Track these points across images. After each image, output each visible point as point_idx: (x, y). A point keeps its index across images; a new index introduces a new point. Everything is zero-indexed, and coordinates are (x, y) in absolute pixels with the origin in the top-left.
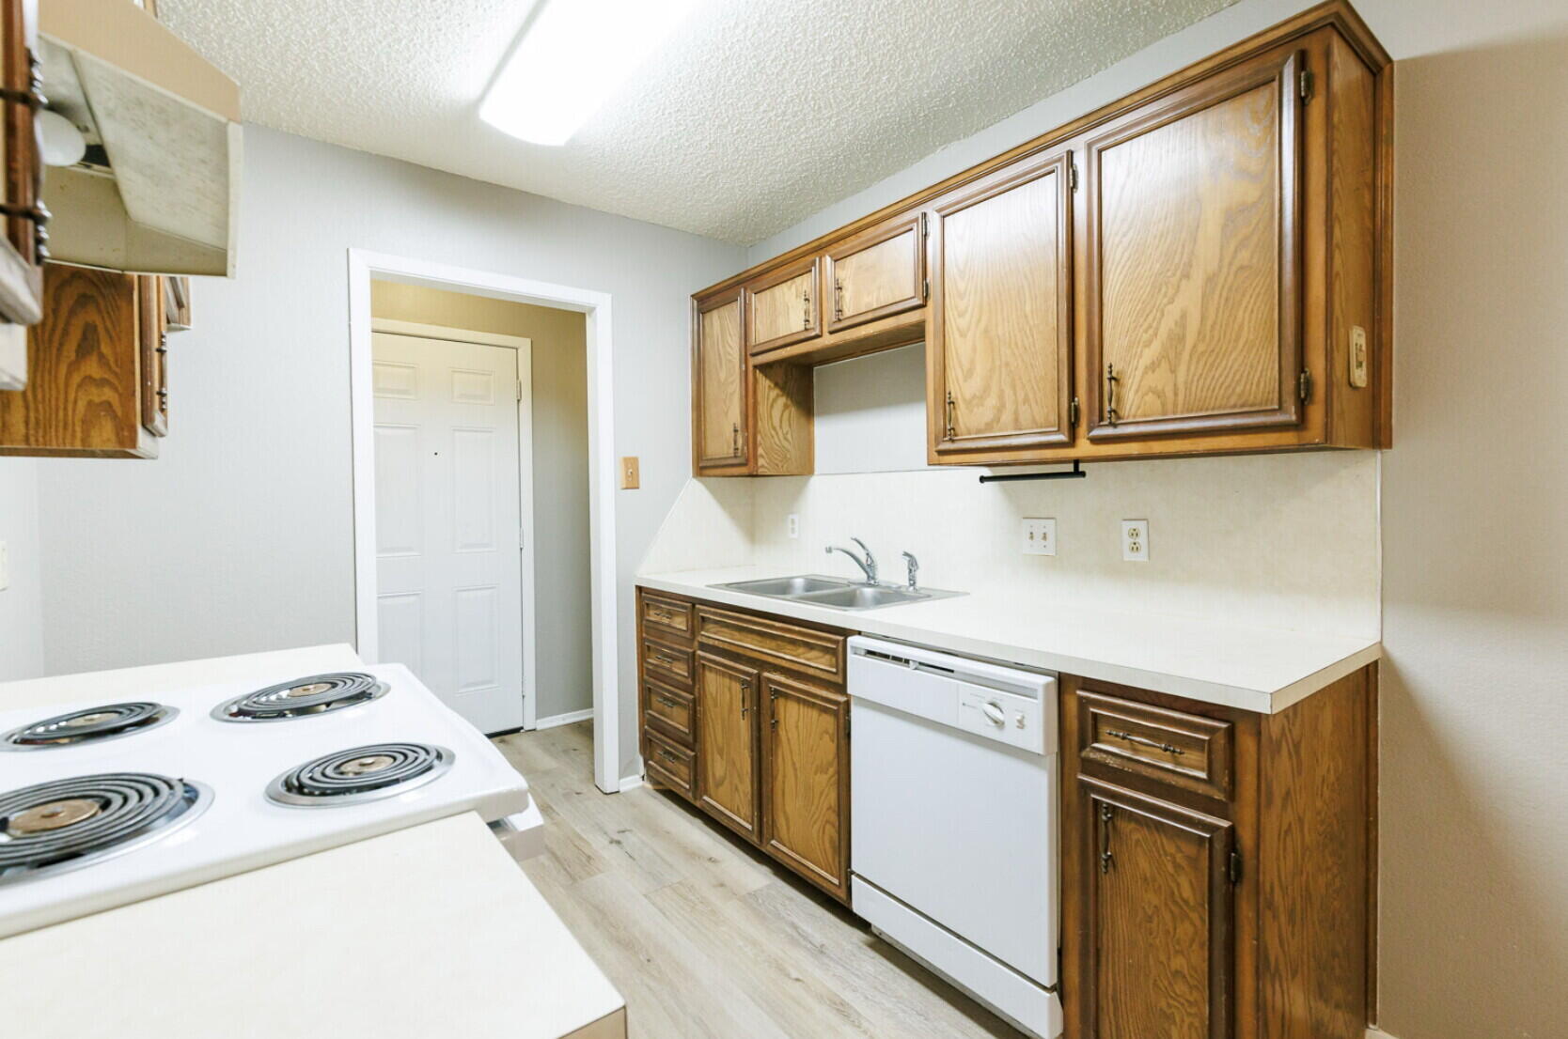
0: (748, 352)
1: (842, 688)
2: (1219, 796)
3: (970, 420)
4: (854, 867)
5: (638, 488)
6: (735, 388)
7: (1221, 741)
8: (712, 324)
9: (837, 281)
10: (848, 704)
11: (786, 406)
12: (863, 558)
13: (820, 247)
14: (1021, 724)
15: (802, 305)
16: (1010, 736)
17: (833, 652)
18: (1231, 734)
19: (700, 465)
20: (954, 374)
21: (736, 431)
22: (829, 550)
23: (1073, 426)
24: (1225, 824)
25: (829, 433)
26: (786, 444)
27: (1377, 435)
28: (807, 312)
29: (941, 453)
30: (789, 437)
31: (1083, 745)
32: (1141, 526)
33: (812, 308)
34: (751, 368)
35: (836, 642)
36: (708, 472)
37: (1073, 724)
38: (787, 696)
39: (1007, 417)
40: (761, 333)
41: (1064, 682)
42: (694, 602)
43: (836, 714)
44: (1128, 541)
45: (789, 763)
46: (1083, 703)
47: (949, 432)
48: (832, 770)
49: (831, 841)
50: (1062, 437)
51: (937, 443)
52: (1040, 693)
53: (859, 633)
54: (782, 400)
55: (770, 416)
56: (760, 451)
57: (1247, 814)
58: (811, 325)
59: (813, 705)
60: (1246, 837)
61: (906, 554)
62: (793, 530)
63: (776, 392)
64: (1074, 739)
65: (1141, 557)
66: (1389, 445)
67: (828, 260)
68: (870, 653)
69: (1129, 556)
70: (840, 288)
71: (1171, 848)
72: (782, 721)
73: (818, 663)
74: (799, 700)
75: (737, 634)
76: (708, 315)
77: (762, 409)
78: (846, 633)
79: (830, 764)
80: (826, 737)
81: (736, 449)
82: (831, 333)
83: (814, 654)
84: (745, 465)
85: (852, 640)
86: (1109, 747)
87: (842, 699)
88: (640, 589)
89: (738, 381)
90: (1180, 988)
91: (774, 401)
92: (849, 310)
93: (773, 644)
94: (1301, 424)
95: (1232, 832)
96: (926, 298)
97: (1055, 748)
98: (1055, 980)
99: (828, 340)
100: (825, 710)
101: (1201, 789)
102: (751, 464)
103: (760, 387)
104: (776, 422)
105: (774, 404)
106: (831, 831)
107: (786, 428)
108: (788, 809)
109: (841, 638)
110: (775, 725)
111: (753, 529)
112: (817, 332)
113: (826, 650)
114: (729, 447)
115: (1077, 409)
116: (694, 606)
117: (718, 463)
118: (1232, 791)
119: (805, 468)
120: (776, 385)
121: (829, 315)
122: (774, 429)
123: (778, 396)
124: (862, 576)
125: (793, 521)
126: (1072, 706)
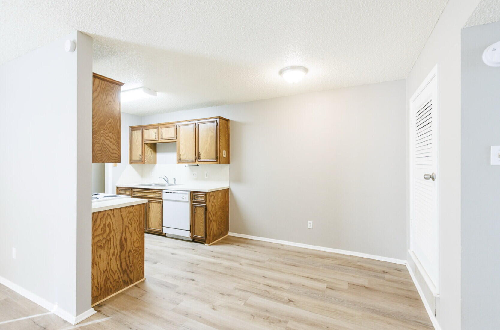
0: (143, 140)
1: (162, 199)
2: (205, 202)
3: (183, 158)
4: (163, 226)
5: (117, 166)
6: (140, 147)
7: (205, 196)
8: (134, 134)
9: (161, 132)
10: (163, 201)
11: (151, 151)
12: (166, 180)
13: (159, 125)
14: (186, 198)
15: (155, 134)
16: (185, 200)
17: (160, 193)
18: (206, 195)
19: (131, 161)
20: (181, 150)
21: (140, 155)
22: (160, 178)
23: (196, 160)
24: (205, 204)
25: (160, 156)
26: (151, 158)
27: (228, 162)
28: (156, 136)
29: (179, 162)
30: (152, 157)
31: (193, 199)
32: (207, 173)
33: (157, 135)
34: (144, 144)
35: (161, 192)
36: (132, 163)
37: (192, 197)
38: (151, 202)
39: (188, 158)
40: (146, 137)
41: (191, 192)
42: (132, 188)
43: (161, 203)
44: (205, 175)
45: (152, 214)
46: (193, 194)
47: (180, 159)
48: (160, 212)
49: (160, 224)
50: (194, 161)
51: (178, 160)
52: (188, 194)
53: (165, 190)
54: (150, 150)
55: (148, 153)
56: (146, 159)
57: (207, 203)
58: (156, 138)
59: (157, 203)
60: (207, 205)
61: (174, 178)
62: (152, 175)
63: (149, 148)
64: (192, 198)
65: (207, 177)
66: (230, 163)
67: (160, 128)
68: (166, 192)
69: (206, 177)
70: (162, 133)
71: (201, 209)
72: (151, 206)
73: (158, 195)
74: (154, 202)
75: (141, 193)
76: (133, 132)
77: (146, 152)
78: (162, 190)
79: (160, 211)
80: (159, 207)
81: (140, 159)
82: (161, 140)
83: (157, 194)
84: (142, 162)
85: (163, 191)
86: (196, 199)
87: (162, 200)
88: (117, 187)
89: (141, 145)
90: (202, 224)
91: (149, 150)
92: (164, 137)
93: (149, 194)
94: (217, 161)
95: (206, 205)
96: (176, 138)
97: (190, 200)
98: (190, 229)
99: (160, 141)
100: (159, 203)
101: (203, 201)
102: (144, 162)
103: (146, 147)
104: (149, 154)
105: (148, 151)
106: (160, 222)
107: (151, 155)
108: (152, 221)
109: (161, 191)
110: (149, 208)
111: (142, 175)
112: (158, 139)
113: (159, 193)
114: (138, 158)
115: (196, 157)
116: (132, 189)
117: (136, 161)
118: (206, 201)
119: (155, 162)
120: (149, 147)
121: (160, 137)
122: (148, 155)
123: (149, 149)
124: (166, 183)
125: (152, 173)
126: (192, 194)
